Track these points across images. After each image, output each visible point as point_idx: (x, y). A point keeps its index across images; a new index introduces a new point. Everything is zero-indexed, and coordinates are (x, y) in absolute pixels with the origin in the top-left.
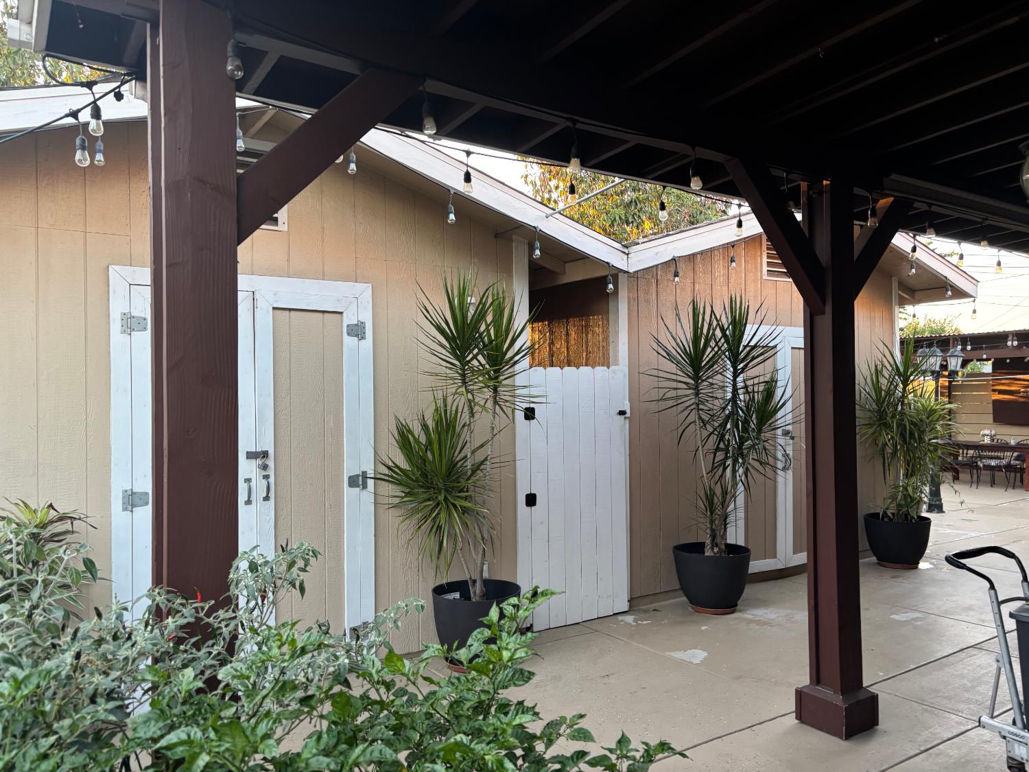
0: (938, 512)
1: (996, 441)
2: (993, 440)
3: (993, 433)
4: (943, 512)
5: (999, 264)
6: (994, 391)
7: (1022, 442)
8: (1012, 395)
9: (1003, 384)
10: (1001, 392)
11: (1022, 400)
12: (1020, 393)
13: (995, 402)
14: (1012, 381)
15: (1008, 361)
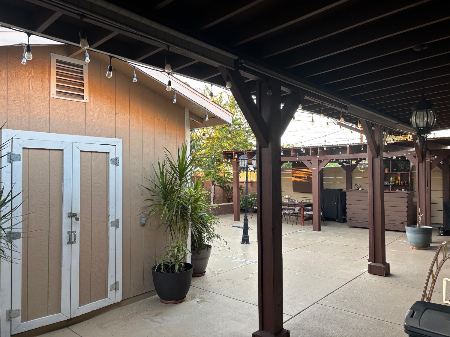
0: (246, 244)
1: (290, 201)
2: (289, 200)
3: (289, 197)
4: (249, 243)
5: (313, 120)
6: (293, 176)
7: (302, 202)
8: (301, 179)
9: (297, 173)
10: (296, 177)
11: (304, 181)
12: (303, 178)
13: (294, 182)
14: (300, 172)
15: (297, 162)
